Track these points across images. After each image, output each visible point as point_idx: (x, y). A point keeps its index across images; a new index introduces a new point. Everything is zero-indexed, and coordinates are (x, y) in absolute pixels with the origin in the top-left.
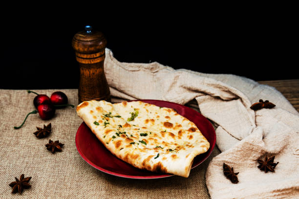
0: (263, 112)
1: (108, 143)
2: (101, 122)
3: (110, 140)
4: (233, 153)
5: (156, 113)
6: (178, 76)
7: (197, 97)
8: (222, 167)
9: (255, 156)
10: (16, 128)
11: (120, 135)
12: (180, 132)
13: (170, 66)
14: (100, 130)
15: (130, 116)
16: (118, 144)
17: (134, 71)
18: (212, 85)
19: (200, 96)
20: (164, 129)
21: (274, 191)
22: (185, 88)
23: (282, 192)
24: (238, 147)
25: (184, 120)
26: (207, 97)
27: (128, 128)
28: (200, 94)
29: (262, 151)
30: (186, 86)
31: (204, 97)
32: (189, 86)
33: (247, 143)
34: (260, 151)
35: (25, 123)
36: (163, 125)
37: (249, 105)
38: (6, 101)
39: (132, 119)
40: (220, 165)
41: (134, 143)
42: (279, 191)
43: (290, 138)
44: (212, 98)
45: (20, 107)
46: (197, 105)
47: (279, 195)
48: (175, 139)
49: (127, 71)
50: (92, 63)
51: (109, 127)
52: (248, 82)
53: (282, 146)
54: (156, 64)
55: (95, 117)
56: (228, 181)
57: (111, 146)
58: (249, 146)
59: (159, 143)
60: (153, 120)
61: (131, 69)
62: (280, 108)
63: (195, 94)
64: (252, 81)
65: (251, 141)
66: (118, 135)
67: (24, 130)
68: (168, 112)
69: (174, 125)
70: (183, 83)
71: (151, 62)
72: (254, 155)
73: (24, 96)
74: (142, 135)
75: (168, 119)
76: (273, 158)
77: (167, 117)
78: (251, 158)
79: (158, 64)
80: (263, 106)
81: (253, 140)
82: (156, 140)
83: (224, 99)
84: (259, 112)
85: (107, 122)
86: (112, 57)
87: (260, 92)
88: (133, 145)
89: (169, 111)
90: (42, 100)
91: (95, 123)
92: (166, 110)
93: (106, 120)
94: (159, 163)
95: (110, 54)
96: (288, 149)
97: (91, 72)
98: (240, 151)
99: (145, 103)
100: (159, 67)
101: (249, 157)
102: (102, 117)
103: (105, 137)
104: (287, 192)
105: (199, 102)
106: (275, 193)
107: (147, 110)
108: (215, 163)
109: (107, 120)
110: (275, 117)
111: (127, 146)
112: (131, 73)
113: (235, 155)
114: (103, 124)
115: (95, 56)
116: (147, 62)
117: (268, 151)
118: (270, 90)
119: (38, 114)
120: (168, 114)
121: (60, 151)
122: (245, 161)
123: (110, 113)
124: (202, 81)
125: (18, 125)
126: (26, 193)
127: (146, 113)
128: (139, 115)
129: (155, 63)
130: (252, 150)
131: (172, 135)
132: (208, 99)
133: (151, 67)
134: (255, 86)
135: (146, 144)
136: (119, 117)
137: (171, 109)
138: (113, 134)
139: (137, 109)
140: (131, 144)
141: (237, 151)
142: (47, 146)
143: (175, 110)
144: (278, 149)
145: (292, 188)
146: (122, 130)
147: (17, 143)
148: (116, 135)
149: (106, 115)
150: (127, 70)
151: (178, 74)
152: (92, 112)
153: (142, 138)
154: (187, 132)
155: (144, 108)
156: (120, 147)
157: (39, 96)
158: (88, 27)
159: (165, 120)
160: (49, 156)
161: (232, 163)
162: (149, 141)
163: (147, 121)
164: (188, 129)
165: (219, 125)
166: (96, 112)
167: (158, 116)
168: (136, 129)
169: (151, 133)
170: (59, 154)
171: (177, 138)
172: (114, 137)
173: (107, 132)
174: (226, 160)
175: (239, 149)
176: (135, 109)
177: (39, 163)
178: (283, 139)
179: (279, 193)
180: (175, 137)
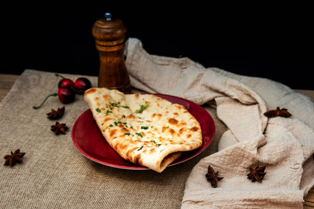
0: (277, 121)
2: (104, 109)
3: (107, 128)
4: (220, 156)
5: (167, 109)
6: (202, 74)
7: (216, 97)
9: (246, 164)
10: (35, 108)
11: (118, 124)
12: (181, 130)
13: (200, 63)
14: (100, 117)
15: (139, 108)
16: (113, 133)
17: (163, 65)
18: (235, 86)
19: (220, 97)
20: (168, 124)
21: (245, 200)
22: (207, 87)
23: (253, 203)
24: (227, 151)
25: (190, 119)
26: (227, 98)
27: (132, 119)
28: (220, 95)
29: (254, 159)
30: (207, 85)
31: (223, 98)
32: (210, 85)
33: (239, 148)
34: (251, 159)
36: (167, 121)
38: (34, 81)
39: (141, 112)
40: (205, 167)
41: (129, 134)
42: (250, 200)
43: (292, 150)
44: (232, 100)
46: (216, 105)
47: (249, 205)
48: (173, 136)
49: (156, 65)
50: (109, 50)
51: (111, 116)
52: (282, 88)
53: (279, 157)
54: (186, 60)
55: (99, 104)
57: (106, 134)
58: (240, 151)
59: (155, 138)
60: (160, 115)
61: (160, 62)
63: (215, 94)
64: (287, 88)
65: (242, 147)
66: (116, 124)
68: (178, 109)
69: (179, 123)
71: (181, 57)
72: (246, 162)
74: (142, 128)
75: (175, 116)
76: (264, 168)
77: (176, 114)
78: (242, 165)
79: (189, 60)
81: (244, 146)
82: (154, 134)
83: (243, 102)
84: (273, 120)
85: (110, 110)
86: (141, 48)
87: (290, 101)
88: (127, 136)
89: (180, 108)
90: (65, 83)
91: (98, 110)
92: (177, 106)
93: (109, 109)
94: (139, 155)
95: (139, 44)
96: (288, 162)
98: (229, 155)
99: (158, 98)
100: (189, 63)
101: (240, 163)
102: (106, 104)
103: (103, 124)
104: (260, 203)
105: (217, 103)
106: (245, 203)
107: (158, 105)
108: (201, 164)
109: (111, 109)
110: (287, 127)
111: (121, 136)
113: (222, 159)
114: (105, 111)
115: (111, 44)
116: (177, 57)
117: (259, 160)
118: (302, 99)
119: (57, 97)
120: (177, 111)
121: (64, 134)
122: (235, 168)
123: (119, 103)
124: (224, 81)
125: (38, 105)
126: (17, 167)
127: (157, 107)
128: (149, 109)
130: (243, 156)
131: (172, 131)
132: (227, 100)
133: (181, 62)
134: (288, 94)
135: (142, 137)
136: (127, 107)
137: (181, 106)
138: (111, 122)
139: (149, 103)
140: (125, 134)
141: (226, 155)
142: (52, 127)
143: (186, 108)
144: (274, 160)
146: (123, 121)
148: (113, 124)
149: (113, 105)
150: (155, 63)
151: (202, 72)
152: (97, 98)
153: (140, 131)
154: (188, 131)
155: (156, 102)
156: (114, 136)
157: (64, 80)
158: (108, 14)
159: (172, 116)
160: (52, 137)
161: (218, 167)
162: (147, 134)
163: (154, 115)
165: (229, 129)
166: (102, 99)
167: (167, 112)
168: (139, 122)
169: (152, 127)
170: (62, 136)
171: (175, 136)
172: (111, 126)
173: (106, 120)
174: (213, 163)
175: (228, 154)
176: (146, 102)
177: (40, 142)
178: (283, 150)
179: (250, 203)
180: (175, 134)
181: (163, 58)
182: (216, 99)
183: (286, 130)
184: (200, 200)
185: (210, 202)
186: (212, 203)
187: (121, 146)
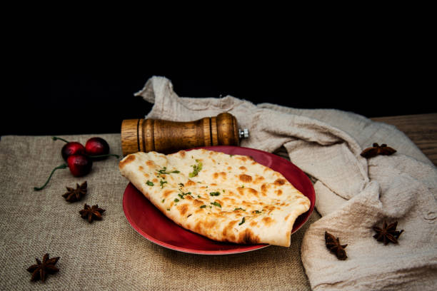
0: (379, 160)
1: (168, 210)
2: (156, 180)
3: (172, 204)
4: (337, 218)
5: (227, 164)
6: (258, 117)
7: (285, 143)
8: (323, 238)
9: (369, 222)
10: (37, 189)
11: (184, 196)
12: (263, 187)
13: (247, 99)
14: (156, 192)
16: (184, 210)
17: (201, 110)
18: (305, 125)
19: (289, 141)
20: (241, 184)
21: (399, 271)
22: (268, 132)
23: (409, 273)
24: (344, 210)
26: (300, 142)
27: (192, 186)
28: (289, 139)
29: (379, 214)
30: (269, 130)
31: (295, 142)
32: (273, 129)
33: (358, 203)
34: (376, 215)
35: (50, 181)
36: (238, 179)
37: (359, 151)
38: (22, 152)
39: (195, 174)
41: (205, 206)
42: (405, 271)
43: (419, 195)
45: (42, 161)
46: (287, 152)
47: (406, 277)
48: (258, 197)
49: (191, 111)
51: (168, 187)
52: (357, 119)
53: (407, 207)
54: (229, 100)
55: (147, 175)
56: (333, 257)
58: (360, 207)
59: (238, 204)
60: (223, 174)
61: (196, 107)
62: (403, 154)
63: (282, 140)
64: (362, 117)
65: (363, 201)
66: (182, 197)
67: (49, 191)
68: (242, 162)
69: (254, 178)
70: (265, 126)
71: (222, 97)
72: (368, 220)
73: (47, 145)
74: (212, 195)
76: (396, 224)
78: (363, 224)
79: (232, 98)
80: (379, 151)
81: (365, 200)
82: (233, 200)
83: (322, 144)
84: (373, 161)
85: (163, 181)
86: (171, 90)
87: (375, 133)
88: (204, 209)
89: (244, 160)
90: (73, 149)
91: (148, 183)
92: (239, 159)
93: (161, 178)
95: (168, 85)
96: (417, 211)
98: (347, 214)
99: (210, 151)
100: (233, 103)
101: (361, 223)
102: (156, 174)
103: (163, 201)
104: (418, 272)
105: (289, 151)
106: (399, 275)
108: (313, 232)
109: (164, 178)
110: (396, 167)
111: (197, 211)
112: (196, 113)
113: (341, 221)
114: (159, 183)
116: (217, 96)
117: (387, 214)
118: (388, 129)
119: (68, 169)
121: (100, 219)
122: (356, 229)
123: (165, 168)
124: (290, 121)
125: (39, 186)
126: (51, 280)
127: (213, 165)
128: (204, 168)
129: (228, 97)
130: (364, 213)
131: (254, 191)
132: (301, 144)
133: (223, 103)
134: (367, 125)
135: (220, 206)
136: (177, 172)
138: (174, 196)
140: (202, 207)
141: (344, 215)
142: (81, 212)
144: (402, 212)
145: (425, 267)
146: (185, 190)
147: (39, 210)
148: (179, 198)
149: (160, 171)
150: (190, 109)
151: (258, 113)
153: (213, 199)
155: (210, 158)
156: (187, 213)
157: (69, 144)
160: (85, 227)
161: (337, 232)
162: (224, 201)
163: (216, 175)
165: (317, 180)
167: (230, 168)
168: (203, 187)
169: (224, 191)
170: (98, 224)
171: (260, 195)
172: (177, 200)
173: (167, 194)
174: (329, 227)
175: (347, 212)
176: (197, 160)
177: (70, 237)
178: (409, 198)
179: (406, 274)
180: (258, 194)
182: (285, 145)
183: (399, 172)
184: (338, 281)
185: (353, 281)
186: (355, 282)
187: (206, 224)
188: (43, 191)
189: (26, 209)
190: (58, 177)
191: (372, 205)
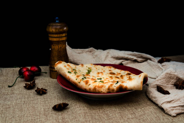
1: (79, 83)
2: (72, 71)
3: (81, 80)
4: (160, 79)
5: (102, 69)
6: (109, 52)
7: (122, 62)
8: (156, 89)
9: (173, 82)
10: (9, 87)
11: (86, 78)
12: (121, 76)
14: (72, 76)
15: (87, 71)
16: (87, 82)
17: (80, 53)
19: (124, 61)
20: (111, 75)
24: (162, 76)
29: (177, 77)
30: (115, 57)
31: (127, 61)
32: (117, 56)
33: (168, 73)
34: (175, 78)
35: (15, 84)
36: (109, 74)
39: (89, 73)
40: (154, 88)
41: (96, 81)
44: (132, 61)
45: (9, 77)
50: (61, 40)
51: (78, 74)
55: (68, 69)
57: (83, 84)
58: (168, 75)
60: (102, 73)
61: (78, 52)
63: (121, 61)
65: (169, 72)
67: (16, 87)
69: (116, 74)
70: (113, 55)
72: (172, 81)
73: (10, 71)
74: (98, 79)
77: (110, 71)
78: (170, 83)
79: (94, 49)
81: (170, 72)
83: (139, 61)
84: (163, 64)
91: (69, 72)
92: (108, 67)
94: (120, 85)
97: (60, 47)
98: (164, 78)
100: (94, 51)
101: (169, 82)
102: (72, 69)
103: (77, 79)
107: (96, 68)
108: (151, 86)
109: (76, 71)
111: (93, 83)
112: (78, 54)
113: (162, 81)
114: (74, 73)
115: (62, 36)
116: (87, 48)
117: (180, 77)
120: (110, 69)
122: (168, 85)
124: (124, 53)
125: (10, 85)
127: (96, 70)
128: (92, 71)
129: (92, 48)
130: (171, 78)
131: (117, 78)
132: (130, 62)
133: (90, 50)
137: (111, 67)
138: (82, 77)
139: (91, 68)
143: (113, 67)
147: (13, 93)
150: (76, 53)
152: (65, 66)
154: (126, 76)
155: (94, 67)
156: (88, 84)
158: (57, 18)
159: (110, 72)
162: (104, 81)
163: (98, 73)
164: (126, 74)
166: (68, 66)
167: (104, 71)
168: (93, 77)
169: (103, 78)
171: (121, 79)
172: (83, 79)
173: (78, 76)
174: (158, 84)
175: (164, 77)
176: (89, 68)
181: (79, 50)
182: (123, 63)
184: (172, 100)
185: (178, 99)
186: (179, 99)
187: (99, 87)
188: (13, 87)
189: (6, 93)
190: (18, 82)
191: (173, 74)
